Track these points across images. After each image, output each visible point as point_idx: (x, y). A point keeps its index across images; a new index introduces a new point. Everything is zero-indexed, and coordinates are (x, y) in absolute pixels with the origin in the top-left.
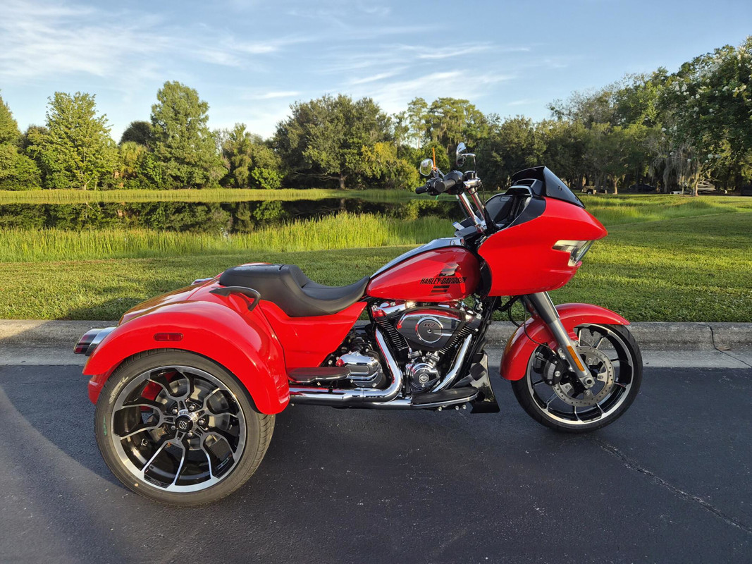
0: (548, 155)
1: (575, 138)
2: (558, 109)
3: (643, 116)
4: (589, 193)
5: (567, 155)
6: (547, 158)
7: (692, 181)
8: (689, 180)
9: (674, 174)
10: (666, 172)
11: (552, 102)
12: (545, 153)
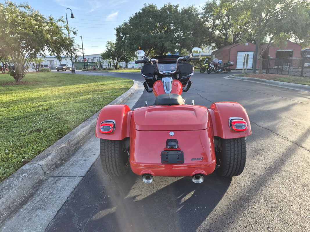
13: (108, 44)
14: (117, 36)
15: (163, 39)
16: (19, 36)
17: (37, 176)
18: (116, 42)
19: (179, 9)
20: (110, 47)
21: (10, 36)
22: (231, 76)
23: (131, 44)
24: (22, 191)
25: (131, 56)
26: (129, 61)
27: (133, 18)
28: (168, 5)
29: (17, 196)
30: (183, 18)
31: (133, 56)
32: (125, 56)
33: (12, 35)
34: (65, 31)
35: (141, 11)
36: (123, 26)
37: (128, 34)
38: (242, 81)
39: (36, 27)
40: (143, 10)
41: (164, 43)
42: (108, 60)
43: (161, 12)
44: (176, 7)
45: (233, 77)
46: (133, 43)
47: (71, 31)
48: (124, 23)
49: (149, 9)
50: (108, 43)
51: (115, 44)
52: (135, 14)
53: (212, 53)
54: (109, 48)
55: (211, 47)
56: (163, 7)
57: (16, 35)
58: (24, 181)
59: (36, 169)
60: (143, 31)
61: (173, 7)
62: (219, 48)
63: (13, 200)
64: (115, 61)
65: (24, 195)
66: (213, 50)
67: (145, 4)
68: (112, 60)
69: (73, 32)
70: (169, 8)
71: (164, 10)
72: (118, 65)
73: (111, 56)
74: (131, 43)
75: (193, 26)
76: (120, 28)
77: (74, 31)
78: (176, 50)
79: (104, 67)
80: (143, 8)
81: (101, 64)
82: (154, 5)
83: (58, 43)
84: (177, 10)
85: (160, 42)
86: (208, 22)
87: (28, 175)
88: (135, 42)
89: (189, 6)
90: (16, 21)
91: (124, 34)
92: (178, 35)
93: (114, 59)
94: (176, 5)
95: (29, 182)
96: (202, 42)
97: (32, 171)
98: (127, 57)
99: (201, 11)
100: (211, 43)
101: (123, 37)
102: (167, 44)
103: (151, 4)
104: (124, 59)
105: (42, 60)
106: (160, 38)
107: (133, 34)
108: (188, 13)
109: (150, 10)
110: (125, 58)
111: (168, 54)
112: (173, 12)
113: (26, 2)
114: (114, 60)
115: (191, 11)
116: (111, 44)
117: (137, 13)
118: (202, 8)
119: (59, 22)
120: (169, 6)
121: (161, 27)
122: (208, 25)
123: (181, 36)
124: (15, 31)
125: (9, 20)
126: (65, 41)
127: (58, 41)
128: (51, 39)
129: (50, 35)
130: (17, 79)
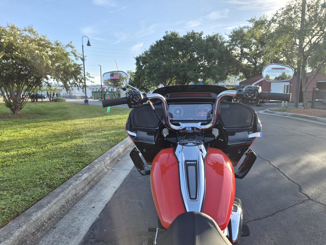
14: (137, 65)
15: (186, 68)
16: (14, 61)
18: (136, 71)
19: (204, 37)
20: (130, 76)
21: (3, 61)
22: (267, 110)
23: (150, 73)
25: (152, 86)
26: (149, 91)
27: (153, 46)
28: (191, 33)
30: (207, 45)
31: (153, 86)
32: (145, 86)
33: (5, 61)
34: (72, 57)
35: (162, 39)
36: (144, 55)
37: (147, 63)
38: (284, 117)
39: (36, 52)
40: (164, 37)
41: (186, 72)
43: (183, 40)
44: (199, 35)
45: (271, 111)
46: (153, 72)
47: (79, 57)
48: (145, 52)
49: (171, 36)
50: (128, 72)
51: (135, 73)
52: (156, 42)
53: (240, 83)
55: (238, 77)
56: (186, 34)
57: (10, 60)
60: (164, 59)
61: (196, 35)
62: (247, 78)
66: (241, 80)
67: (167, 32)
69: (81, 58)
70: (192, 36)
71: (187, 37)
75: (219, 54)
76: (140, 57)
78: (199, 80)
80: (164, 35)
81: (119, 94)
82: (177, 33)
83: (61, 70)
84: (202, 37)
85: (182, 71)
86: (234, 50)
89: (215, 34)
90: (13, 45)
91: (144, 63)
92: (201, 64)
94: (200, 32)
96: (228, 71)
98: (146, 87)
99: (227, 38)
100: (238, 72)
101: (144, 66)
102: (189, 74)
103: (173, 32)
104: (144, 89)
105: (57, 89)
106: (182, 67)
107: (153, 63)
108: (213, 41)
109: (172, 38)
110: (145, 87)
111: (191, 83)
112: (196, 39)
113: (31, 25)
115: (217, 39)
116: (131, 74)
117: (158, 41)
118: (228, 36)
119: (67, 48)
120: (193, 34)
121: (184, 56)
122: (235, 54)
123: (206, 64)
124: (10, 56)
125: (5, 44)
126: (69, 68)
127: (61, 67)
128: (51, 65)
129: (51, 61)
130: (13, 111)
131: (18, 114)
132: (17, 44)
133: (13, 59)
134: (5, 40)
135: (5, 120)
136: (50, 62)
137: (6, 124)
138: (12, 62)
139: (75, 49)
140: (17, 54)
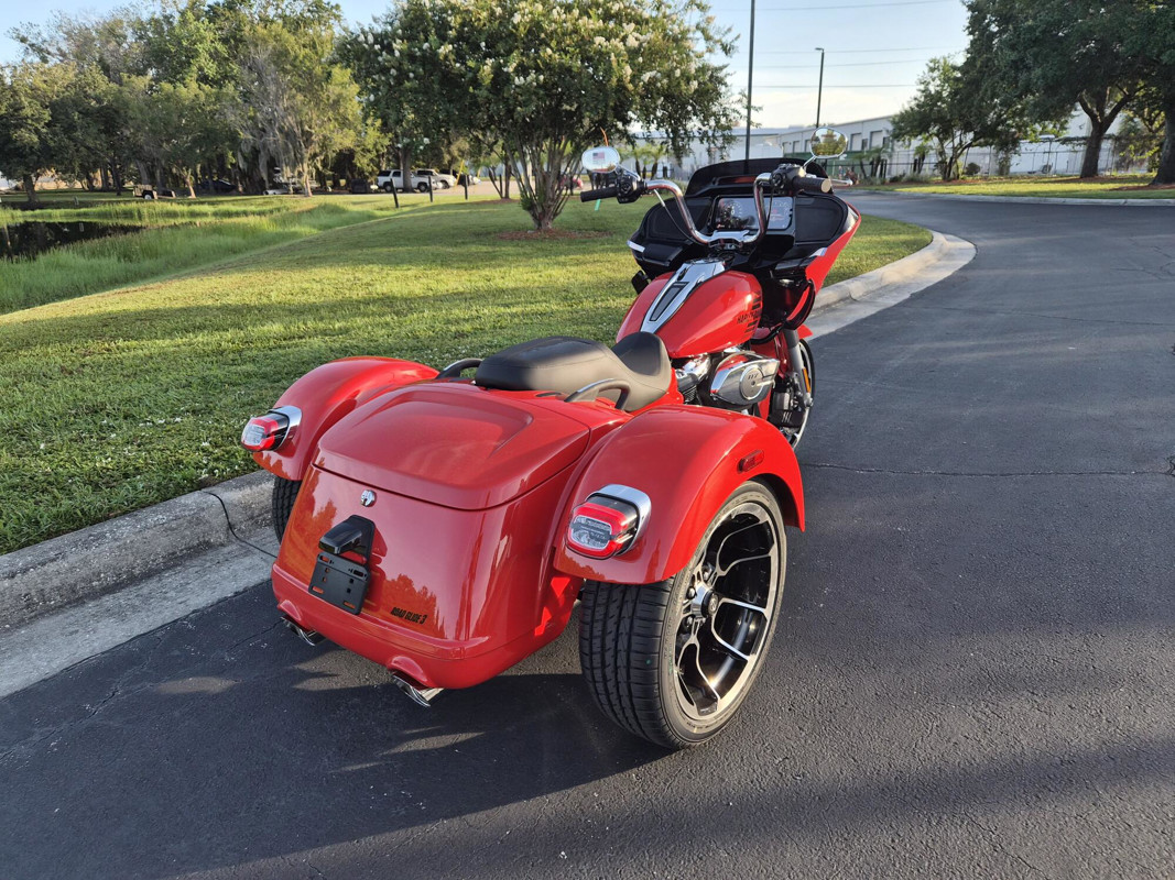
0: (58, 128)
1: (99, 100)
2: (34, 41)
3: (195, 68)
4: (147, 197)
5: (93, 130)
6: (55, 134)
7: (300, 175)
8: (296, 174)
9: (273, 165)
10: (263, 161)
11: (18, 27)
12: (48, 125)
13: (932, 70)
14: (971, 33)
16: (542, 77)
17: (199, 530)
18: (966, 60)
20: (939, 82)
23: (1017, 66)
24: (131, 558)
26: (1017, 142)
29: (108, 567)
32: (1004, 122)
33: (522, 78)
34: (698, 45)
39: (598, 43)
42: (916, 142)
46: (1030, 61)
47: (716, 42)
50: (932, 65)
51: (959, 69)
54: (932, 89)
57: (533, 75)
58: (148, 534)
59: (203, 509)
63: (94, 574)
64: (948, 145)
65: (134, 568)
68: (936, 139)
69: (722, 45)
72: (961, 161)
73: (936, 122)
74: (1022, 60)
77: (727, 39)
79: (896, 171)
81: (880, 159)
83: (659, 93)
87: (169, 521)
88: (1035, 56)
90: (541, 29)
93: (945, 134)
95: (164, 541)
97: (187, 513)
98: (1007, 126)
104: (995, 135)
110: (1001, 127)
114: (946, 139)
116: (944, 72)
119: (689, 11)
124: (531, 63)
125: (522, 28)
126: (682, 84)
127: (659, 85)
128: (631, 82)
129: (633, 65)
130: (538, 219)
131: (548, 231)
132: (551, 21)
133: (538, 70)
134: (523, 15)
135: (518, 245)
136: (628, 71)
137: (518, 255)
138: (537, 80)
139: (710, 14)
140: (550, 56)
